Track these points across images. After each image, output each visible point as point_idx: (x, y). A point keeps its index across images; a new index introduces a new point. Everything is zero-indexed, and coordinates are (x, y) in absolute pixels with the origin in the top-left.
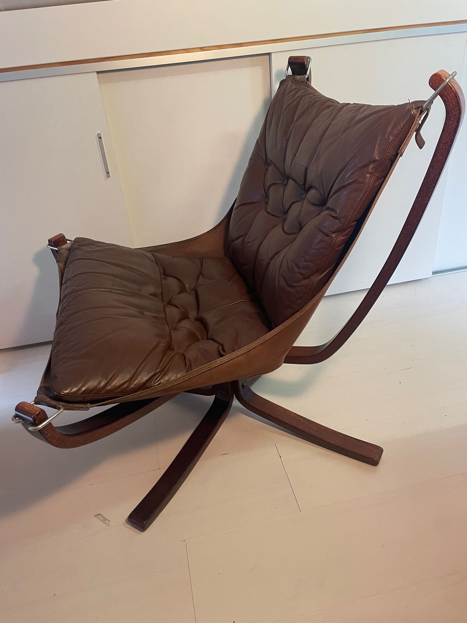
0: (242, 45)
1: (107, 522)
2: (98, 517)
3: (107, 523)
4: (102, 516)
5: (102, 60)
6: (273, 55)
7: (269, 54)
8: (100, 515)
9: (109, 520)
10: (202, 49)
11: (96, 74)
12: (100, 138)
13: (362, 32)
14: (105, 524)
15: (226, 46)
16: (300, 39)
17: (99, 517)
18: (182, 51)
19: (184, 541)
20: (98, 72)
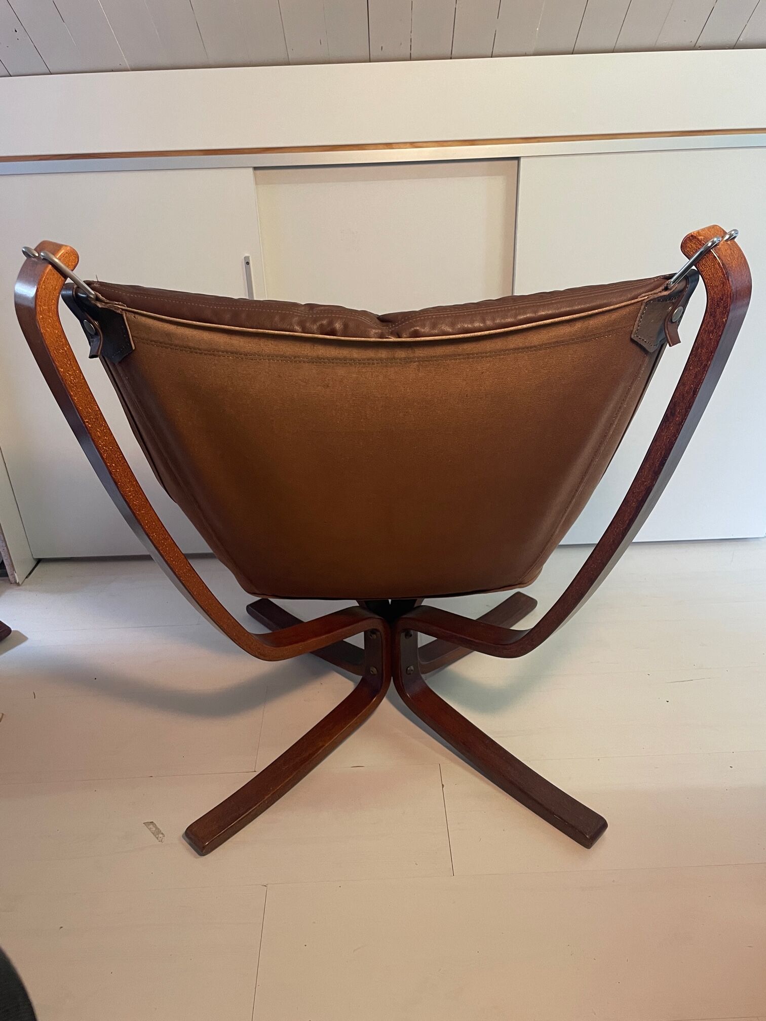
0: (473, 142)
1: (161, 835)
2: (149, 827)
3: (161, 837)
4: (155, 826)
5: (264, 150)
6: (522, 160)
7: (518, 159)
8: (153, 825)
9: (162, 834)
10: (414, 145)
11: (251, 170)
12: (248, 263)
14: (157, 838)
15: (450, 143)
16: (563, 139)
17: (151, 826)
18: (380, 146)
19: (265, 886)
20: (255, 168)
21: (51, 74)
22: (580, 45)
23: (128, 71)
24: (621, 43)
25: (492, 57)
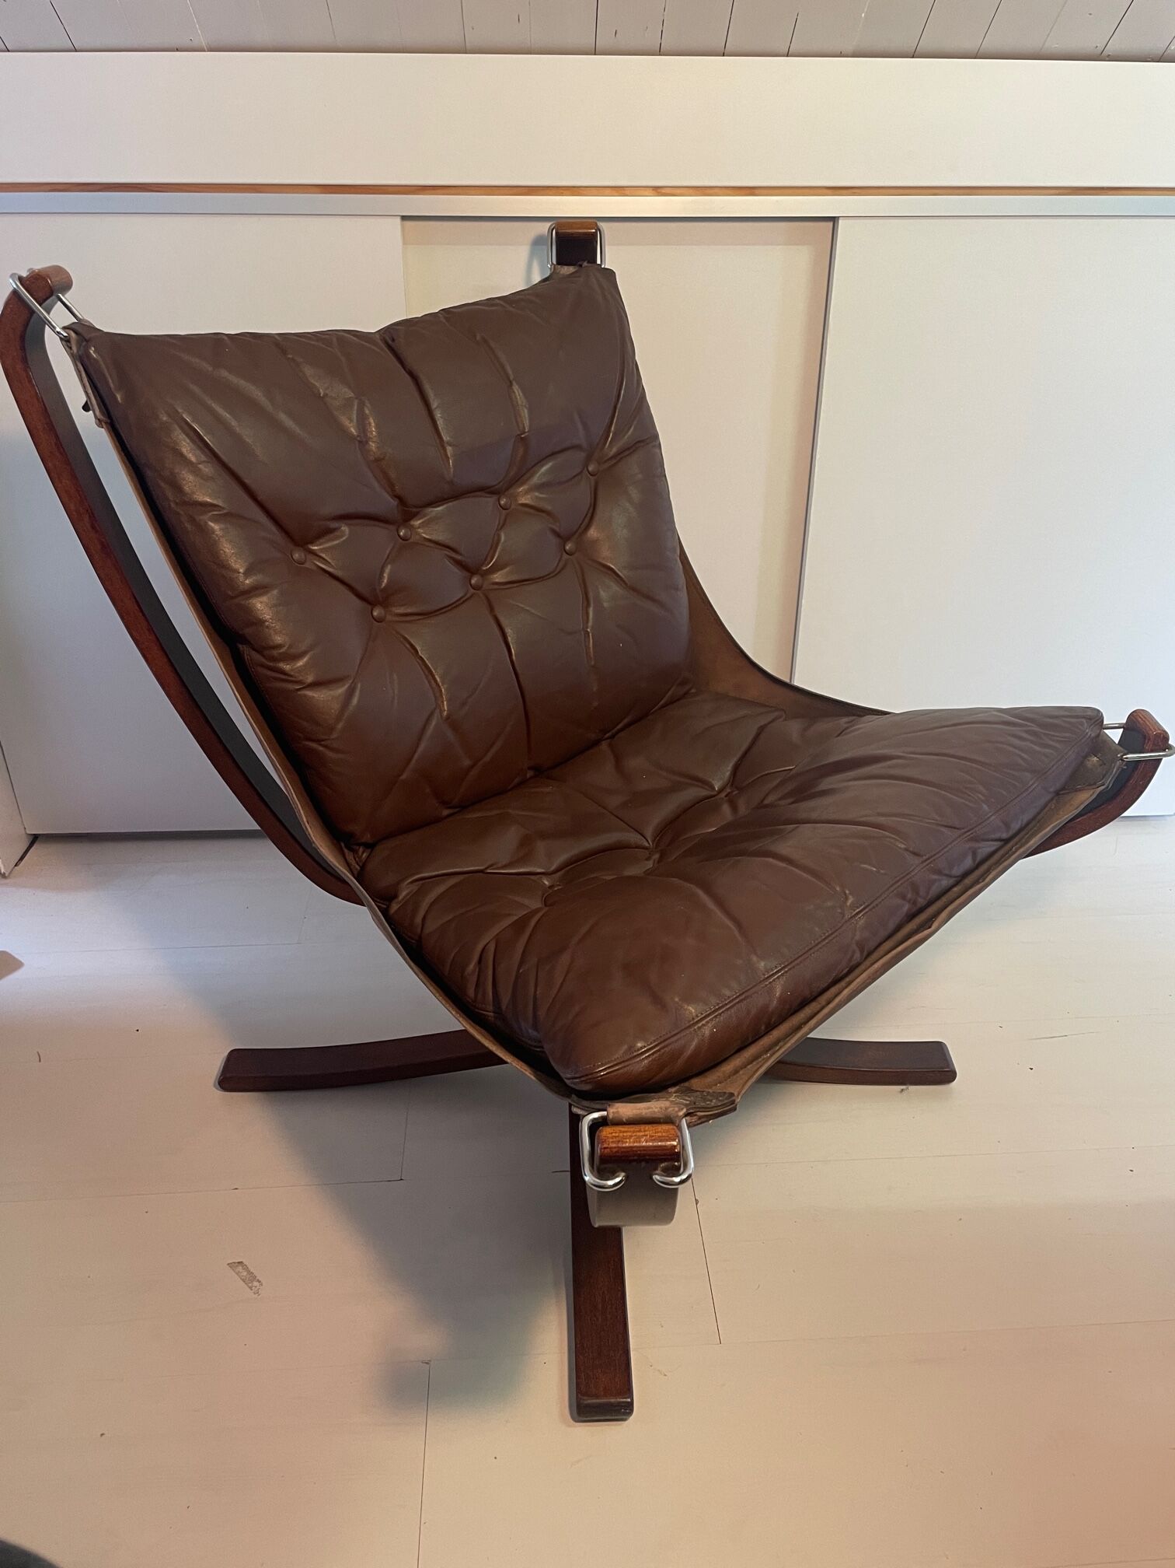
1: (256, 1284)
2: (237, 1270)
3: (256, 1287)
4: (246, 1268)
5: (418, 190)
6: (840, 222)
7: (834, 220)
8: (243, 1266)
9: (260, 1282)
10: (658, 191)
11: (398, 220)
13: (1057, 192)
14: (251, 1288)
15: (716, 190)
16: (901, 191)
17: (240, 1268)
18: (608, 191)
19: (427, 1363)
20: (404, 218)
21: (76, 51)
22: (924, 45)
23: (203, 50)
24: (991, 43)
25: (787, 56)
